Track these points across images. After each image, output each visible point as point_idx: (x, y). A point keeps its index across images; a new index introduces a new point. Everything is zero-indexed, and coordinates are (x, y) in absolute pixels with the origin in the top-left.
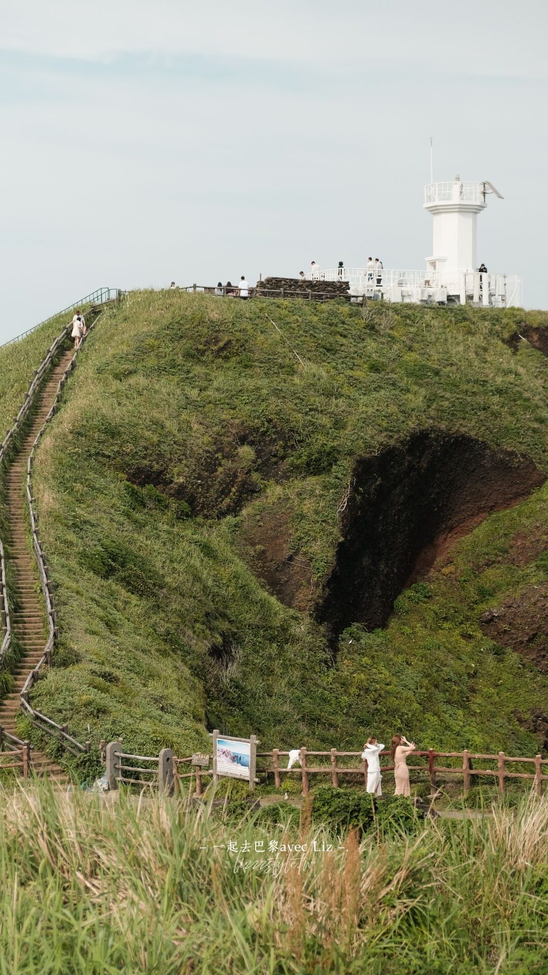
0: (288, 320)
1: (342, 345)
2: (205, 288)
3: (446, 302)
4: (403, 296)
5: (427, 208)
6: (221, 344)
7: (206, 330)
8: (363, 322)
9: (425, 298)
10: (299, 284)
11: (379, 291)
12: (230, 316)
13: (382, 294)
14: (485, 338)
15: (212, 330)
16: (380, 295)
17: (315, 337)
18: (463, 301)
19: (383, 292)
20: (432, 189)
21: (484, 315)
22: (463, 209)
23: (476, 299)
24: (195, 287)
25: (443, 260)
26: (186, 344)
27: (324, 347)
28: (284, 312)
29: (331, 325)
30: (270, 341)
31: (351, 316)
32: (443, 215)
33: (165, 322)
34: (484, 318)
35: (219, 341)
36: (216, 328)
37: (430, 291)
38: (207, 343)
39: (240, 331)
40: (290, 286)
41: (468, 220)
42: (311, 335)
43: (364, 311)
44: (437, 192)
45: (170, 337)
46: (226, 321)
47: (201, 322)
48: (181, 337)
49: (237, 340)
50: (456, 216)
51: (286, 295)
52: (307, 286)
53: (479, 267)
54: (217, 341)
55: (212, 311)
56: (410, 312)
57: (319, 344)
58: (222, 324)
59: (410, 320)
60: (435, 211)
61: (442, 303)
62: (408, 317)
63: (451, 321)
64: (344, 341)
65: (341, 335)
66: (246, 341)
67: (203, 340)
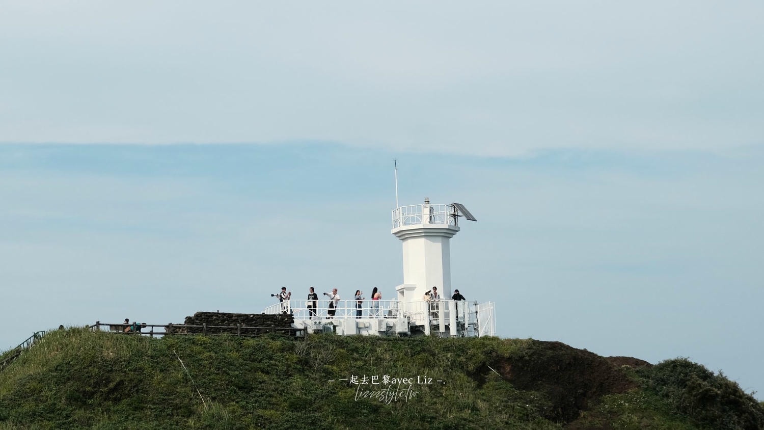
0: (199, 357)
1: (260, 383)
2: (111, 326)
3: (409, 333)
4: (359, 328)
5: (395, 234)
6: (111, 385)
7: (96, 370)
8: (295, 358)
9: (382, 330)
10: (234, 318)
11: (332, 323)
12: (126, 354)
13: (335, 327)
14: (445, 371)
15: (104, 370)
16: (332, 328)
17: (228, 374)
18: (427, 332)
19: (335, 324)
20: (398, 214)
21: (449, 345)
22: (429, 233)
23: (442, 329)
24: (98, 324)
25: (412, 289)
26: (72, 386)
27: (237, 385)
28: (197, 348)
29: (253, 361)
30: (168, 381)
31: (282, 350)
32: (410, 241)
33: (55, 363)
34: (447, 349)
35: (110, 382)
36: (109, 367)
37: (391, 321)
38: (97, 384)
39: (135, 370)
40: (223, 321)
41: (437, 246)
42: (225, 372)
43: (300, 346)
44: (401, 216)
45: (55, 379)
46: (122, 360)
47: (93, 362)
48: (69, 379)
49: (131, 380)
50: (422, 241)
51: (209, 330)
52: (243, 321)
53: (453, 293)
54: (108, 381)
55: (108, 349)
56: (360, 345)
57: (232, 382)
58: (115, 363)
59: (357, 352)
60: (403, 236)
61: (404, 334)
62: (356, 350)
63: (406, 354)
64: (266, 378)
65: (263, 372)
66: (141, 381)
67: (92, 381)
